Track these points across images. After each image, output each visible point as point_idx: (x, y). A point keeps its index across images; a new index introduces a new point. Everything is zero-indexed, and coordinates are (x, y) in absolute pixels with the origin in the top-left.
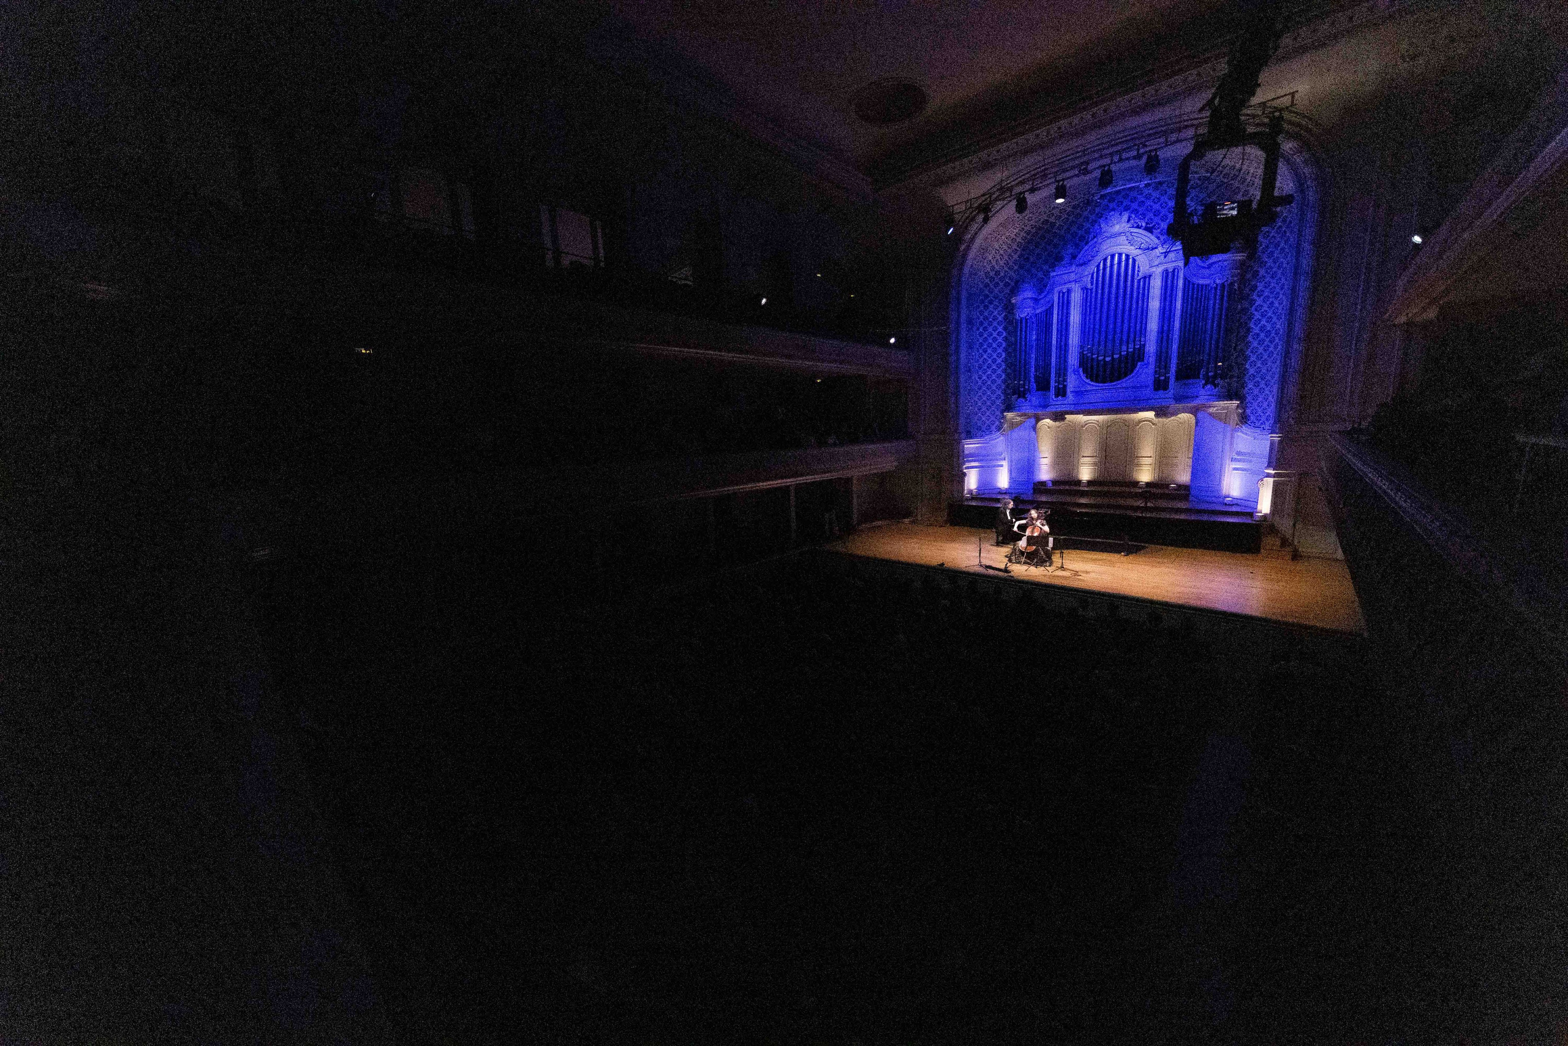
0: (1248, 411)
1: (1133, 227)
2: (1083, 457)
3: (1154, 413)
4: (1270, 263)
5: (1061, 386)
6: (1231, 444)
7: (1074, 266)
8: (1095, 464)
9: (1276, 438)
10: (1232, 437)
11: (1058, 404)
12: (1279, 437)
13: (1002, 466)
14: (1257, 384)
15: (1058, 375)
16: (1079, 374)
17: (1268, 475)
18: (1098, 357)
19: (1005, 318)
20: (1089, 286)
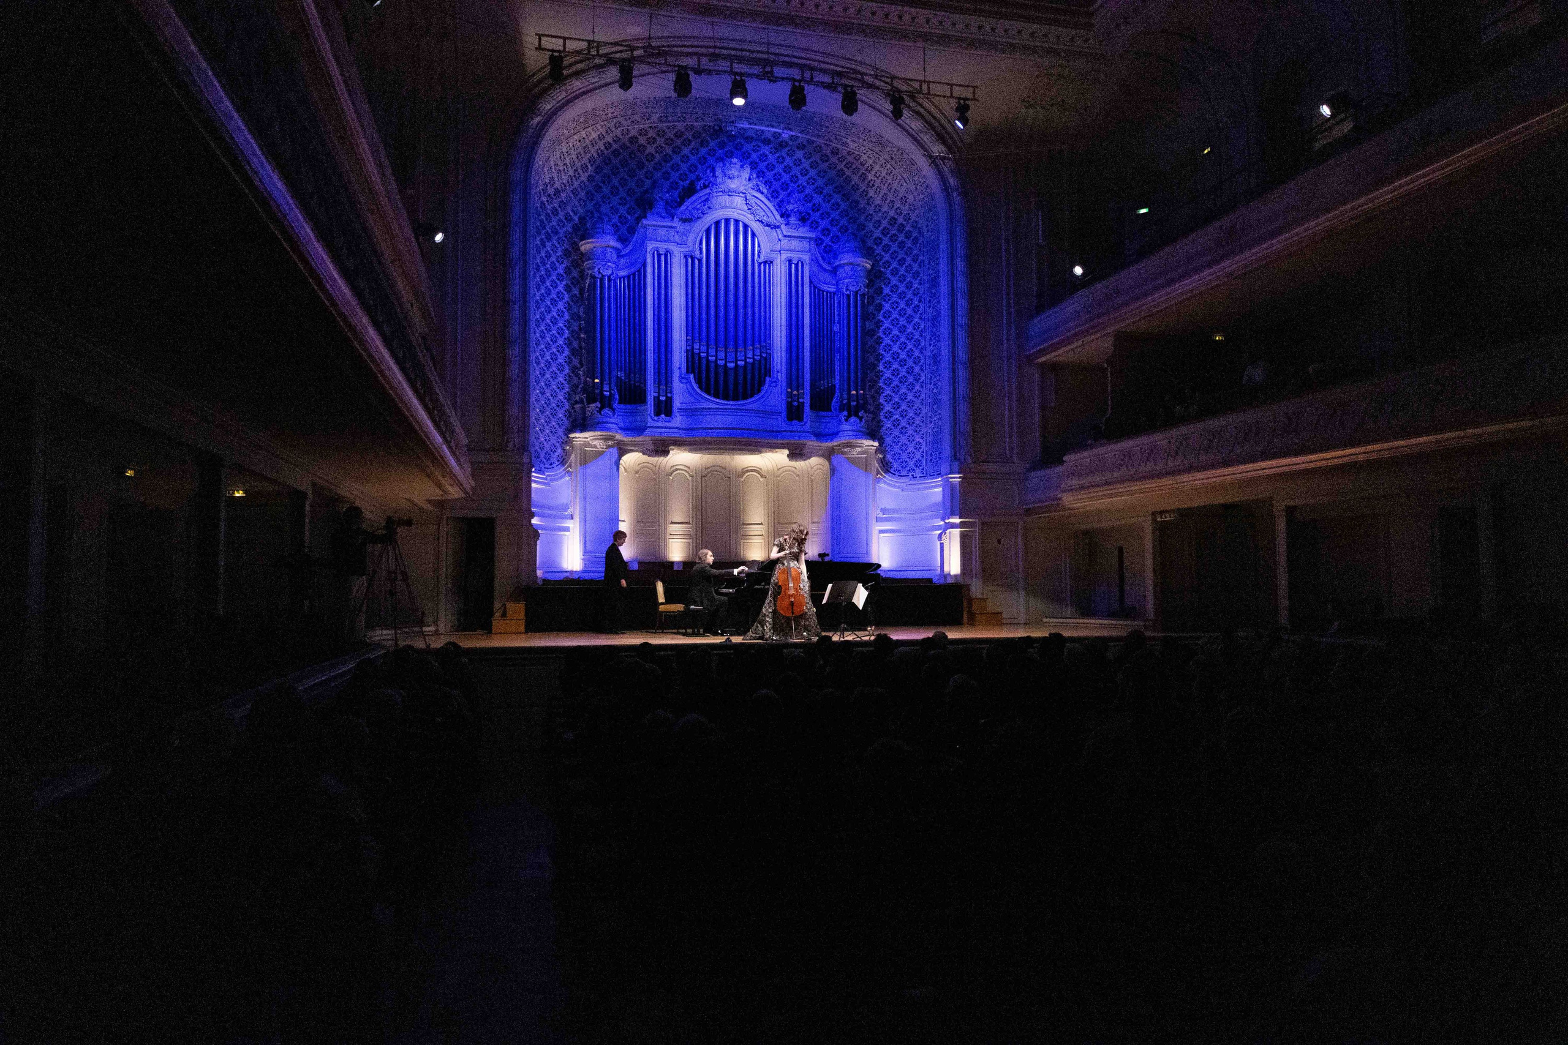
0: (889, 457)
1: (753, 189)
2: (672, 523)
3: (787, 452)
4: (894, 281)
5: (663, 398)
6: (875, 500)
7: (676, 219)
8: (687, 535)
9: (956, 478)
10: (874, 488)
11: (658, 426)
12: (960, 478)
13: (567, 529)
14: (896, 423)
15: (658, 382)
16: (690, 383)
17: (953, 526)
18: (716, 360)
19: (568, 270)
20: (698, 256)
